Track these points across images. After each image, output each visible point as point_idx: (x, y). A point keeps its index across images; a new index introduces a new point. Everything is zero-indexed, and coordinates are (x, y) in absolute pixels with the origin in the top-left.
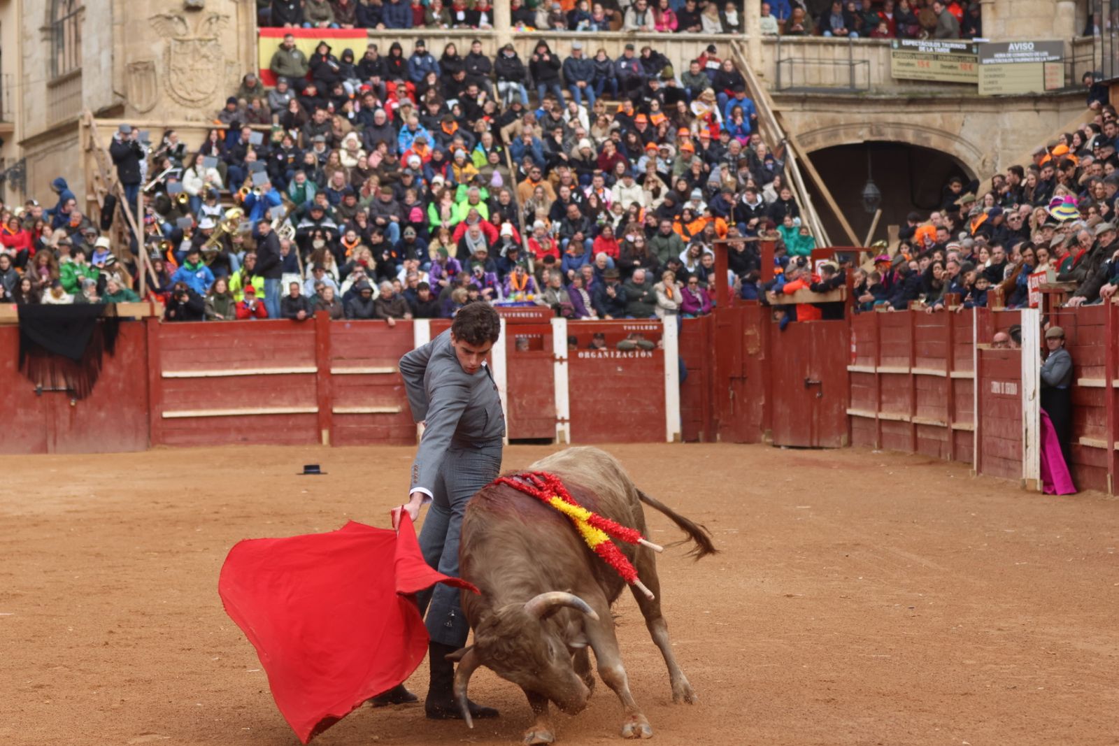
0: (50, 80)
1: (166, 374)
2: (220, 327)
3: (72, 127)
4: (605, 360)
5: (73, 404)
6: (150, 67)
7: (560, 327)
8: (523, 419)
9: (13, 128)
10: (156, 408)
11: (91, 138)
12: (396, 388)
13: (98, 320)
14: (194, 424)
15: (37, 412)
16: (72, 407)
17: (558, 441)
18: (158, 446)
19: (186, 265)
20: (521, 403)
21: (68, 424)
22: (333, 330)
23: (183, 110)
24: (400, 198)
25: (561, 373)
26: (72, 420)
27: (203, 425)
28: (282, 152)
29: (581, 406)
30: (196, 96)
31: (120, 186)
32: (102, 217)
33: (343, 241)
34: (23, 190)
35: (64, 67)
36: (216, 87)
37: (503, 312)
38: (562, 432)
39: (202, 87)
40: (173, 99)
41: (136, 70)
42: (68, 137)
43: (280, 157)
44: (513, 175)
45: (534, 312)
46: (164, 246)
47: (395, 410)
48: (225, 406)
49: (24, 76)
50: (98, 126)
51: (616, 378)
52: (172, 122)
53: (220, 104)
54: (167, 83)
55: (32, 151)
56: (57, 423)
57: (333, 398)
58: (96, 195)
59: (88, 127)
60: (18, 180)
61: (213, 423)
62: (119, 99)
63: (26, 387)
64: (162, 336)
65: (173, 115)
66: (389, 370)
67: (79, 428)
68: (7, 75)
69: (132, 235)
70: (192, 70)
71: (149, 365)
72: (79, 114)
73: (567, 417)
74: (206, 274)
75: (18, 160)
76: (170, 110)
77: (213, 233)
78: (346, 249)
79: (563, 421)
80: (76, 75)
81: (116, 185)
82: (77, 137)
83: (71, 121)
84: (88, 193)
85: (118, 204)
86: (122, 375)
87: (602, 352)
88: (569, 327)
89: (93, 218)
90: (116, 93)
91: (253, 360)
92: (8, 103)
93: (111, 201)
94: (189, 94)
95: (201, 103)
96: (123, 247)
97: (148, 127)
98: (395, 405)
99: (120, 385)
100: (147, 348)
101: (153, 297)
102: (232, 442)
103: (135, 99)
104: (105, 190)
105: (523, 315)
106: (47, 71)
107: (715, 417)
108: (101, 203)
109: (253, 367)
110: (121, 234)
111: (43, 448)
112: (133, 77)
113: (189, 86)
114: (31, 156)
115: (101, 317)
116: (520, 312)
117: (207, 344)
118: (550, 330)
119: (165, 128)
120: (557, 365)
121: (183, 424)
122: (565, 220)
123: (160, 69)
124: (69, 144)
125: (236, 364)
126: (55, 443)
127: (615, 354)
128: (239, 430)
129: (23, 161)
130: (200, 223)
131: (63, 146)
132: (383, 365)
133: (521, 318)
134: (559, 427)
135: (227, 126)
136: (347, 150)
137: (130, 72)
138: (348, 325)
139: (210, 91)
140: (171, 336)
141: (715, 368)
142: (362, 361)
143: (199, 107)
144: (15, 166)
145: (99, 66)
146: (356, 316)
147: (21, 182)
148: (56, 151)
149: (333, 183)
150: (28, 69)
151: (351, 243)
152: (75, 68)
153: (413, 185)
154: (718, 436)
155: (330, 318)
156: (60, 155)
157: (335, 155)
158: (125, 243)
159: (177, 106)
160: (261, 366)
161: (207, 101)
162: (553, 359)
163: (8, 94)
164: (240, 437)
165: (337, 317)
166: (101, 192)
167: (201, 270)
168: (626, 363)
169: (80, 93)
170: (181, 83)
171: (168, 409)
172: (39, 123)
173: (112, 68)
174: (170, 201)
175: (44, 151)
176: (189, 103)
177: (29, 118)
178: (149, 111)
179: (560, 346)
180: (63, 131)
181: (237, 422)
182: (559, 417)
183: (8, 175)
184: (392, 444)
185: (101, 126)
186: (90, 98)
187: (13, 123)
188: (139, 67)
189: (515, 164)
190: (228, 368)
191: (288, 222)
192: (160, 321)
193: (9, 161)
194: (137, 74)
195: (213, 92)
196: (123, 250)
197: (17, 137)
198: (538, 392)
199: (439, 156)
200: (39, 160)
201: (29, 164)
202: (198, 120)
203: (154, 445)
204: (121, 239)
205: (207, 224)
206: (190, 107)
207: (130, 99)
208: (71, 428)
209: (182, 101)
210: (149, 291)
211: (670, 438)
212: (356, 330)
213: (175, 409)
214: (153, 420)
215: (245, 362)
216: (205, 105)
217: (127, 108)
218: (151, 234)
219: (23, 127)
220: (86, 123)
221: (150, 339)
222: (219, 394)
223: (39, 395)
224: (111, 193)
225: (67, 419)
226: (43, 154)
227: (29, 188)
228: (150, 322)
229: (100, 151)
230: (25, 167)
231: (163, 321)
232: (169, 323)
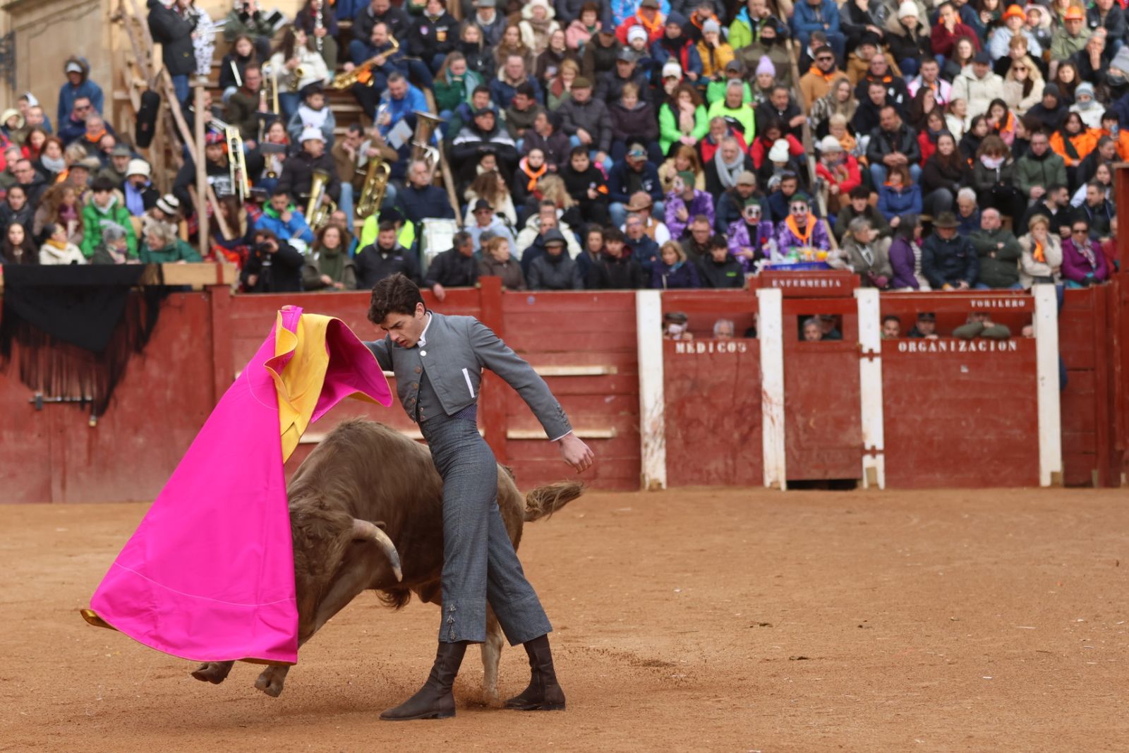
4: (941, 355)
5: (93, 423)
7: (868, 302)
8: (810, 449)
12: (608, 400)
13: (134, 289)
15: (35, 436)
16: (91, 428)
17: (865, 484)
20: (806, 426)
21: (84, 456)
22: (507, 308)
24: (613, 98)
25: (871, 376)
26: (90, 450)
28: (426, 21)
29: (902, 429)
31: (167, 77)
32: (138, 127)
33: (523, 165)
34: (11, 82)
37: (779, 279)
38: (872, 470)
43: (424, 31)
44: (794, 60)
45: (827, 279)
47: (607, 433)
51: (959, 384)
55: (25, 20)
56: (67, 453)
57: (507, 415)
58: (127, 91)
60: (2, 66)
63: (18, 396)
64: (235, 316)
66: (597, 370)
67: (102, 462)
69: (186, 155)
71: (214, 362)
73: (880, 445)
75: (3, 35)
78: (529, 179)
79: (874, 452)
81: (160, 76)
84: (115, 88)
85: (163, 105)
86: (172, 377)
87: (937, 343)
88: (882, 302)
89: (123, 129)
93: (151, 101)
98: (606, 426)
99: (169, 393)
100: (211, 334)
101: (220, 254)
104: (143, 83)
105: (810, 283)
107: (1119, 447)
108: (137, 105)
110: (168, 153)
111: (44, 495)
114: (22, 28)
115: (138, 286)
116: (806, 279)
118: (853, 308)
120: (864, 362)
122: (875, 131)
124: (84, 9)
126: (63, 486)
127: (957, 346)
129: (11, 37)
131: (75, 12)
132: (587, 363)
133: (807, 288)
134: (867, 461)
136: (531, 21)
138: (531, 299)
140: (249, 315)
141: (1118, 369)
142: (553, 356)
144: (0, 44)
146: (543, 285)
147: (8, 70)
148: (63, 19)
149: (507, 73)
151: (535, 169)
153: (633, 77)
154: (1123, 477)
155: (504, 288)
156: (70, 26)
157: (513, 30)
158: (175, 168)
162: (858, 353)
165: (512, 286)
166: (137, 87)
168: (975, 360)
175: (44, 20)
179: (870, 331)
182: (868, 447)
184: (601, 489)
189: (797, 43)
192: (232, 292)
198: (833, 406)
199: (674, 31)
200: (36, 35)
201: (21, 40)
204: (168, 164)
208: (89, 463)
210: (215, 245)
211: (1045, 480)
212: (545, 307)
221: (215, 320)
223: (39, 410)
224: (152, 88)
225: (83, 446)
226: (43, 25)
227: (20, 80)
228: (215, 292)
229: (135, 21)
230: (14, 45)
231: (237, 292)
232: (246, 295)
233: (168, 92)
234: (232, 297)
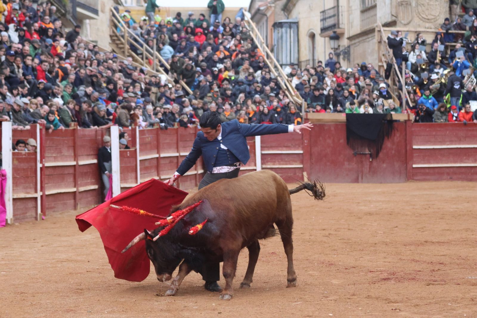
0: (362, 9)
1: (415, 147)
2: (441, 125)
3: (371, 31)
5: (371, 160)
6: (409, 3)
9: (345, 31)
10: (410, 163)
11: (381, 36)
13: (383, 121)
14: (427, 171)
15: (354, 164)
16: (370, 162)
18: (411, 180)
19: (424, 96)
21: (368, 169)
23: (424, 24)
26: (370, 168)
27: (431, 171)
30: (430, 17)
31: (394, 59)
32: (386, 73)
34: (349, 60)
35: (368, 4)
36: (440, 13)
39: (433, 13)
40: (420, 18)
41: (402, 4)
42: (370, 36)
43: (471, 46)
46: (415, 88)
48: (442, 163)
49: (349, 7)
50: (384, 31)
52: (419, 29)
53: (442, 21)
54: (417, 11)
55: (353, 42)
56: (363, 169)
58: (382, 63)
59: (380, 31)
60: (346, 55)
61: (436, 170)
62: (394, 18)
63: (349, 152)
64: (413, 129)
65: (419, 26)
67: (373, 172)
68: (342, 7)
69: (399, 81)
70: (428, 5)
71: (407, 143)
72: (375, 25)
74: (433, 101)
75: (346, 46)
76: (418, 24)
77: (437, 81)
80: (374, 7)
81: (392, 59)
82: (375, 36)
83: (371, 28)
84: (379, 62)
85: (393, 67)
86: (394, 147)
89: (381, 74)
90: (393, 15)
91: (456, 141)
92: (342, 20)
93: (390, 66)
94: (427, 16)
95: (433, 21)
96: (395, 87)
97: (408, 31)
99: (393, 152)
100: (406, 134)
101: (409, 111)
102: (445, 179)
103: (402, 18)
104: (387, 60)
106: (360, 5)
108: (385, 67)
109: (455, 144)
110: (394, 81)
111: (356, 181)
112: (401, 8)
113: (427, 13)
114: (352, 44)
115: (385, 120)
117: (434, 133)
119: (416, 32)
121: (422, 171)
123: (414, 4)
124: (370, 39)
125: (448, 143)
126: (362, 178)
128: (448, 174)
129: (349, 47)
130: (431, 76)
131: (368, 40)
135: (445, 31)
137: (399, 5)
139: (437, 15)
140: (417, 129)
143: (432, 22)
144: (345, 49)
145: (385, 3)
147: (348, 57)
148: (364, 42)
150: (351, 4)
152: (373, 4)
156: (366, 44)
158: (396, 85)
159: (421, 22)
160: (459, 144)
161: (435, 20)
163: (342, 15)
164: (449, 177)
166: (385, 62)
167: (431, 99)
169: (376, 15)
170: (423, 11)
171: (415, 163)
172: (356, 29)
173: (391, 3)
174: (417, 67)
175: (359, 42)
176: (427, 20)
177: (352, 27)
178: (408, 24)
180: (367, 33)
181: (447, 170)
183: (342, 53)
185: (386, 31)
186: (380, 18)
187: (344, 29)
188: (404, 3)
190: (444, 144)
191: (473, 76)
192: (412, 122)
193: (342, 47)
194: (403, 6)
195: (438, 15)
196: (395, 89)
197: (346, 36)
200: (356, 46)
201: (352, 48)
202: (431, 28)
203: (408, 180)
204: (394, 84)
205: (434, 77)
206: (428, 22)
207: (399, 19)
208: (369, 172)
209: (423, 19)
210: (407, 108)
213: (419, 163)
214: (408, 168)
215: (452, 142)
216: (435, 21)
217: (398, 22)
218: (409, 82)
219: (349, 31)
220: (379, 29)
221: (407, 130)
222: (439, 157)
223: (355, 156)
224: (390, 62)
225: (368, 166)
226: (358, 43)
227: (351, 59)
228: (408, 122)
229: (385, 42)
230: (350, 49)
231: (414, 122)
232: (416, 123)
233: (394, 63)
234: (412, 124)
